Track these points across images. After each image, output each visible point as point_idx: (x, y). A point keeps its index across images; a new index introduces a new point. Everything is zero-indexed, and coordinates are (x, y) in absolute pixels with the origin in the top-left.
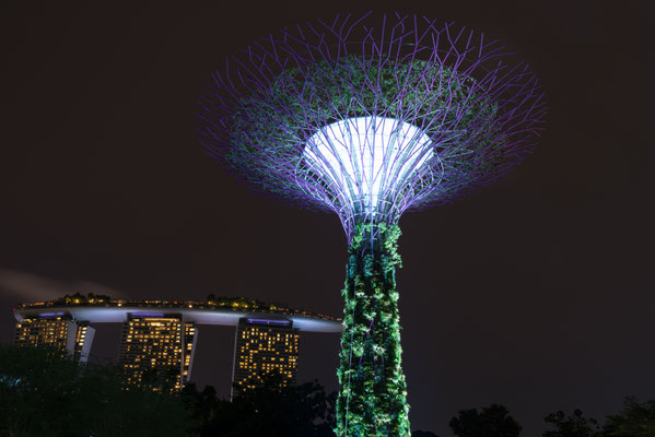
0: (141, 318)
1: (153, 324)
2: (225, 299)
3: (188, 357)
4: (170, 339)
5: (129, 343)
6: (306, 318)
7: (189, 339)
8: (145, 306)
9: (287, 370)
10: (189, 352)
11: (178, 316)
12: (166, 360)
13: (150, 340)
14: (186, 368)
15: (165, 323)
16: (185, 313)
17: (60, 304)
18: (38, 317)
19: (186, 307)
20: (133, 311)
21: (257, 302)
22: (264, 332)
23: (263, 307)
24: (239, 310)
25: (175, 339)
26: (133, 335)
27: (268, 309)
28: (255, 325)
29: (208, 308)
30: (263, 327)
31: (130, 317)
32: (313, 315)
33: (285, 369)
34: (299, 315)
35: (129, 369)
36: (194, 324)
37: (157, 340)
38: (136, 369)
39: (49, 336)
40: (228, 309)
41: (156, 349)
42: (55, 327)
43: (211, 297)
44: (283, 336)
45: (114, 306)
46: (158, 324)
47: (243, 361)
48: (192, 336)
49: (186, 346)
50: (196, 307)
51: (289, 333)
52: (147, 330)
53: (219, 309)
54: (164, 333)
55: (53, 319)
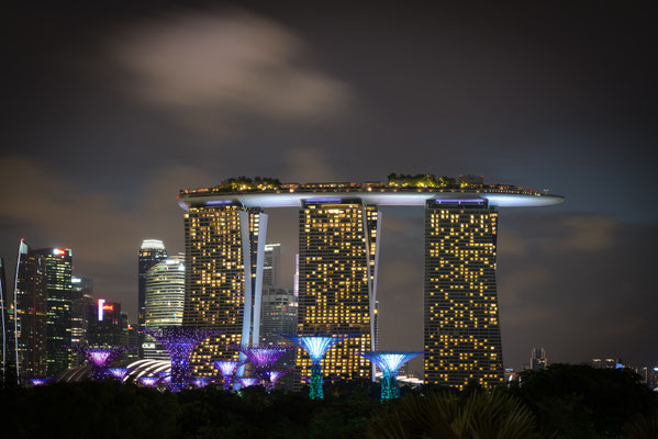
0: (318, 205)
1: (331, 211)
2: (409, 178)
3: (373, 245)
4: (352, 228)
5: (307, 233)
6: (504, 193)
7: (372, 225)
8: (319, 191)
9: (484, 256)
10: (374, 240)
11: (358, 201)
12: (350, 251)
13: (331, 230)
14: (373, 257)
15: (344, 209)
16: (364, 197)
17: (226, 191)
18: (204, 205)
19: (365, 191)
20: (308, 197)
21: (445, 179)
22: (455, 213)
23: (452, 185)
24: (425, 191)
25: (357, 227)
26: (311, 224)
27: (458, 187)
28: (445, 206)
29: (389, 190)
30: (453, 209)
31: (305, 204)
32: (512, 190)
33: (480, 256)
34: (496, 192)
35: (311, 261)
36: (376, 207)
37: (338, 230)
38: (319, 262)
39: (221, 227)
40: (412, 190)
41: (337, 239)
42: (226, 217)
43: (392, 177)
44: (477, 217)
45: (285, 191)
46: (337, 211)
47: (433, 248)
48: (375, 221)
49: (370, 233)
50: (376, 190)
51: (484, 213)
52: (325, 219)
53: (401, 190)
54: (344, 220)
55: (221, 208)
